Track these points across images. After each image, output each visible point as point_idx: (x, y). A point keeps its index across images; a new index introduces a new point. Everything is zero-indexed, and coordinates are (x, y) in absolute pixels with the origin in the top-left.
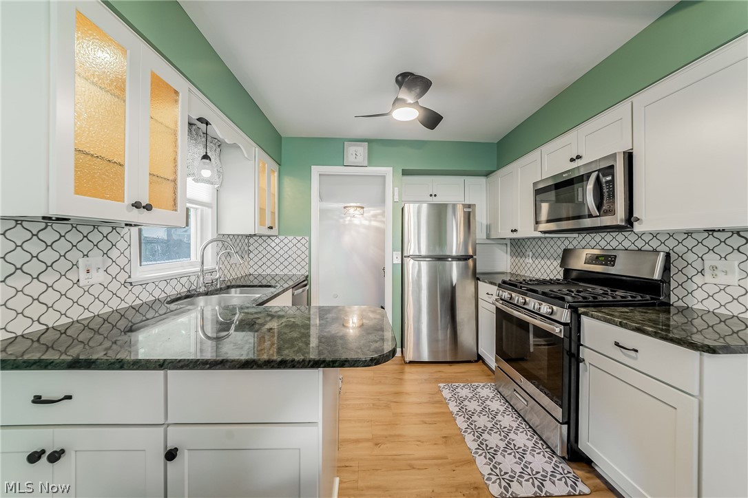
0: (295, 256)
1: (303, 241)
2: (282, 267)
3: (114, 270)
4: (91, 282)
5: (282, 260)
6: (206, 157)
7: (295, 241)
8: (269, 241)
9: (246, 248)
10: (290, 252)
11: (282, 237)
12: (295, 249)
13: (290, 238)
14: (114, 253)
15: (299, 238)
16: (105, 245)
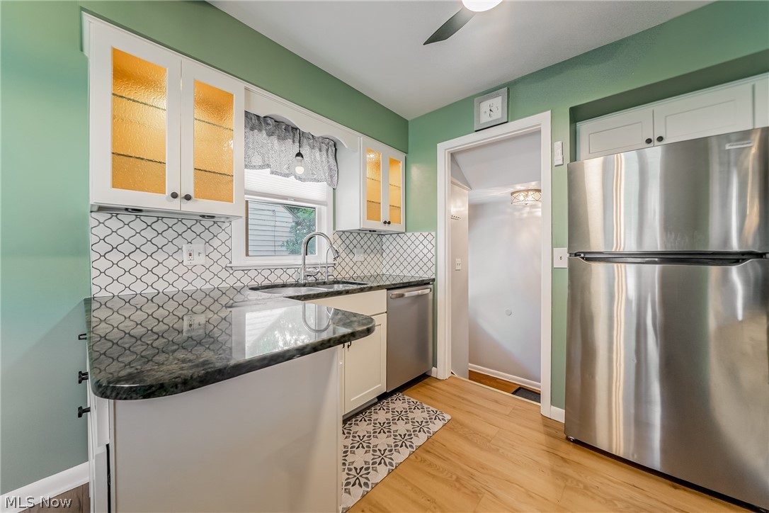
0: (421, 255)
1: (430, 238)
2: (409, 268)
3: (215, 256)
4: (194, 263)
5: (409, 259)
6: (299, 154)
7: (421, 238)
8: (398, 239)
9: (378, 247)
10: (417, 251)
11: (409, 234)
12: (421, 247)
13: (417, 234)
14: (216, 243)
15: (425, 234)
16: (207, 235)
